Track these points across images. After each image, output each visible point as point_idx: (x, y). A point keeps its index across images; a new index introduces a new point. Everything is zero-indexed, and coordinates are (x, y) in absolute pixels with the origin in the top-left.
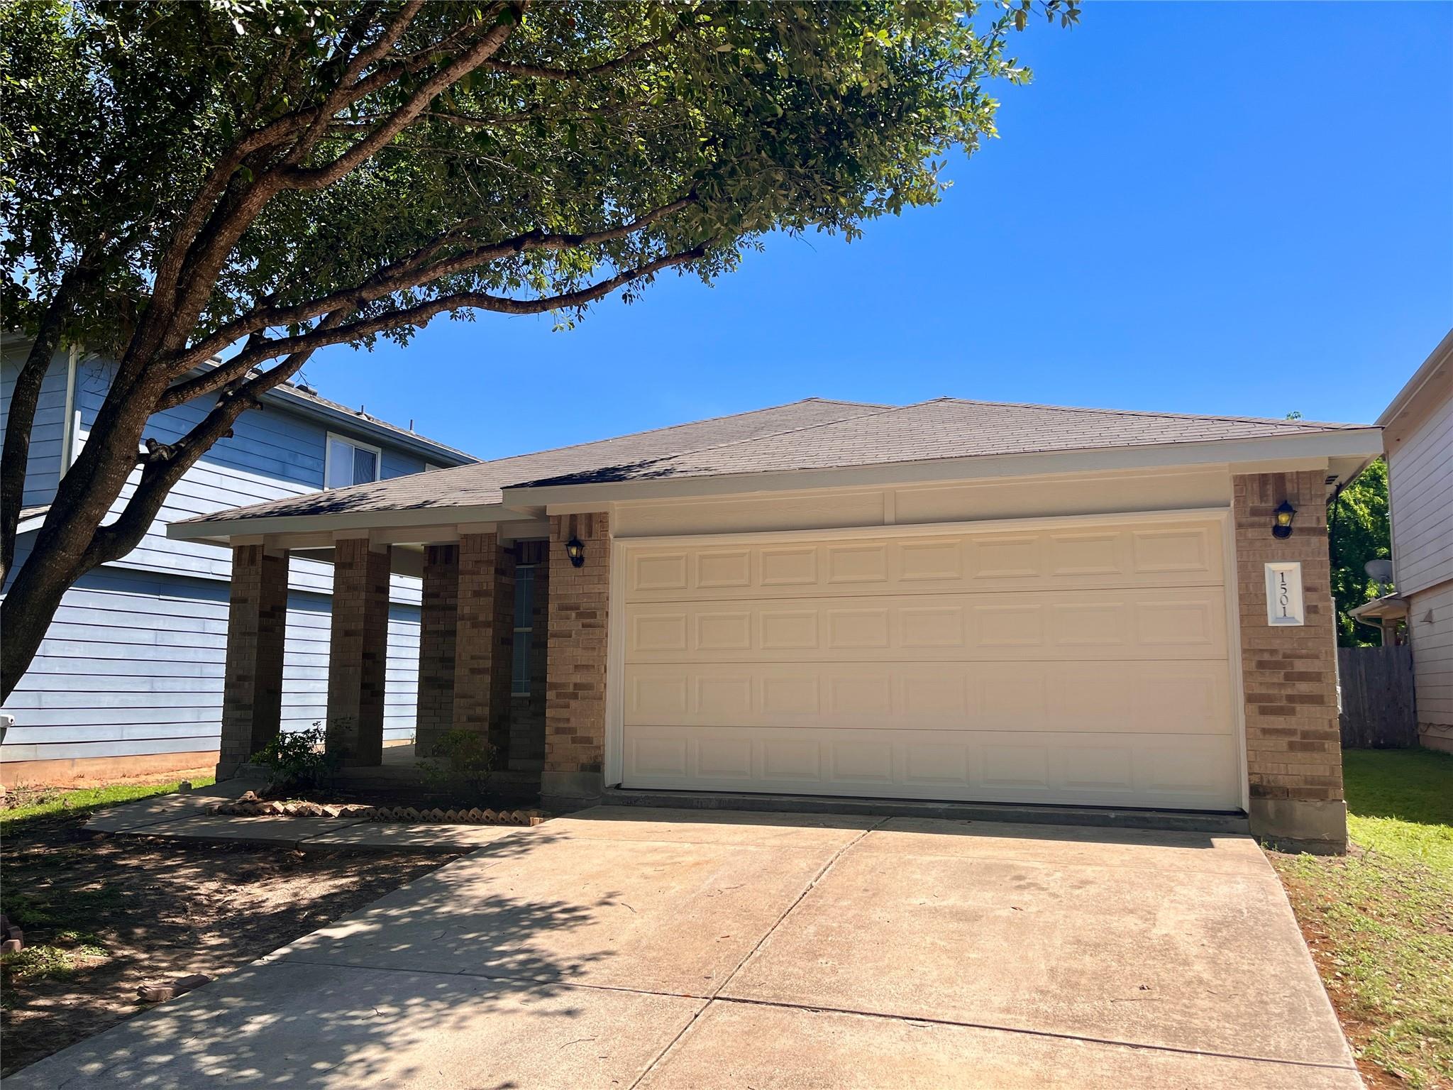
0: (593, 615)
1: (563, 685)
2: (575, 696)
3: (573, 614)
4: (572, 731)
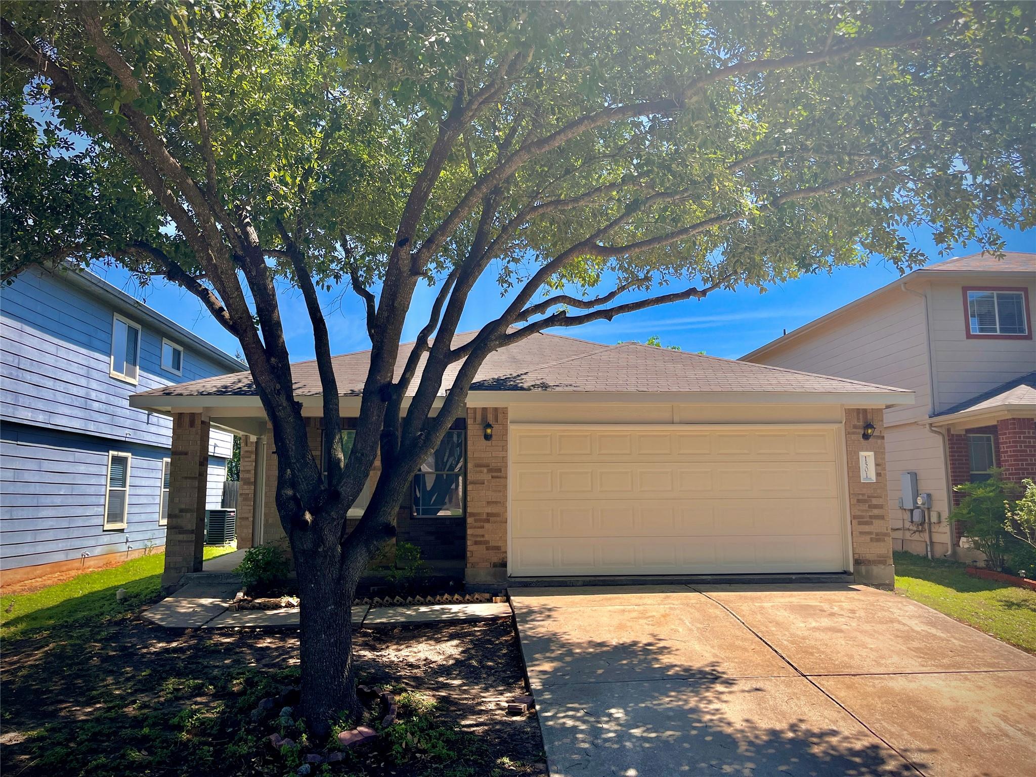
0: (500, 470)
1: (479, 514)
2: (488, 521)
3: (485, 470)
4: (487, 542)
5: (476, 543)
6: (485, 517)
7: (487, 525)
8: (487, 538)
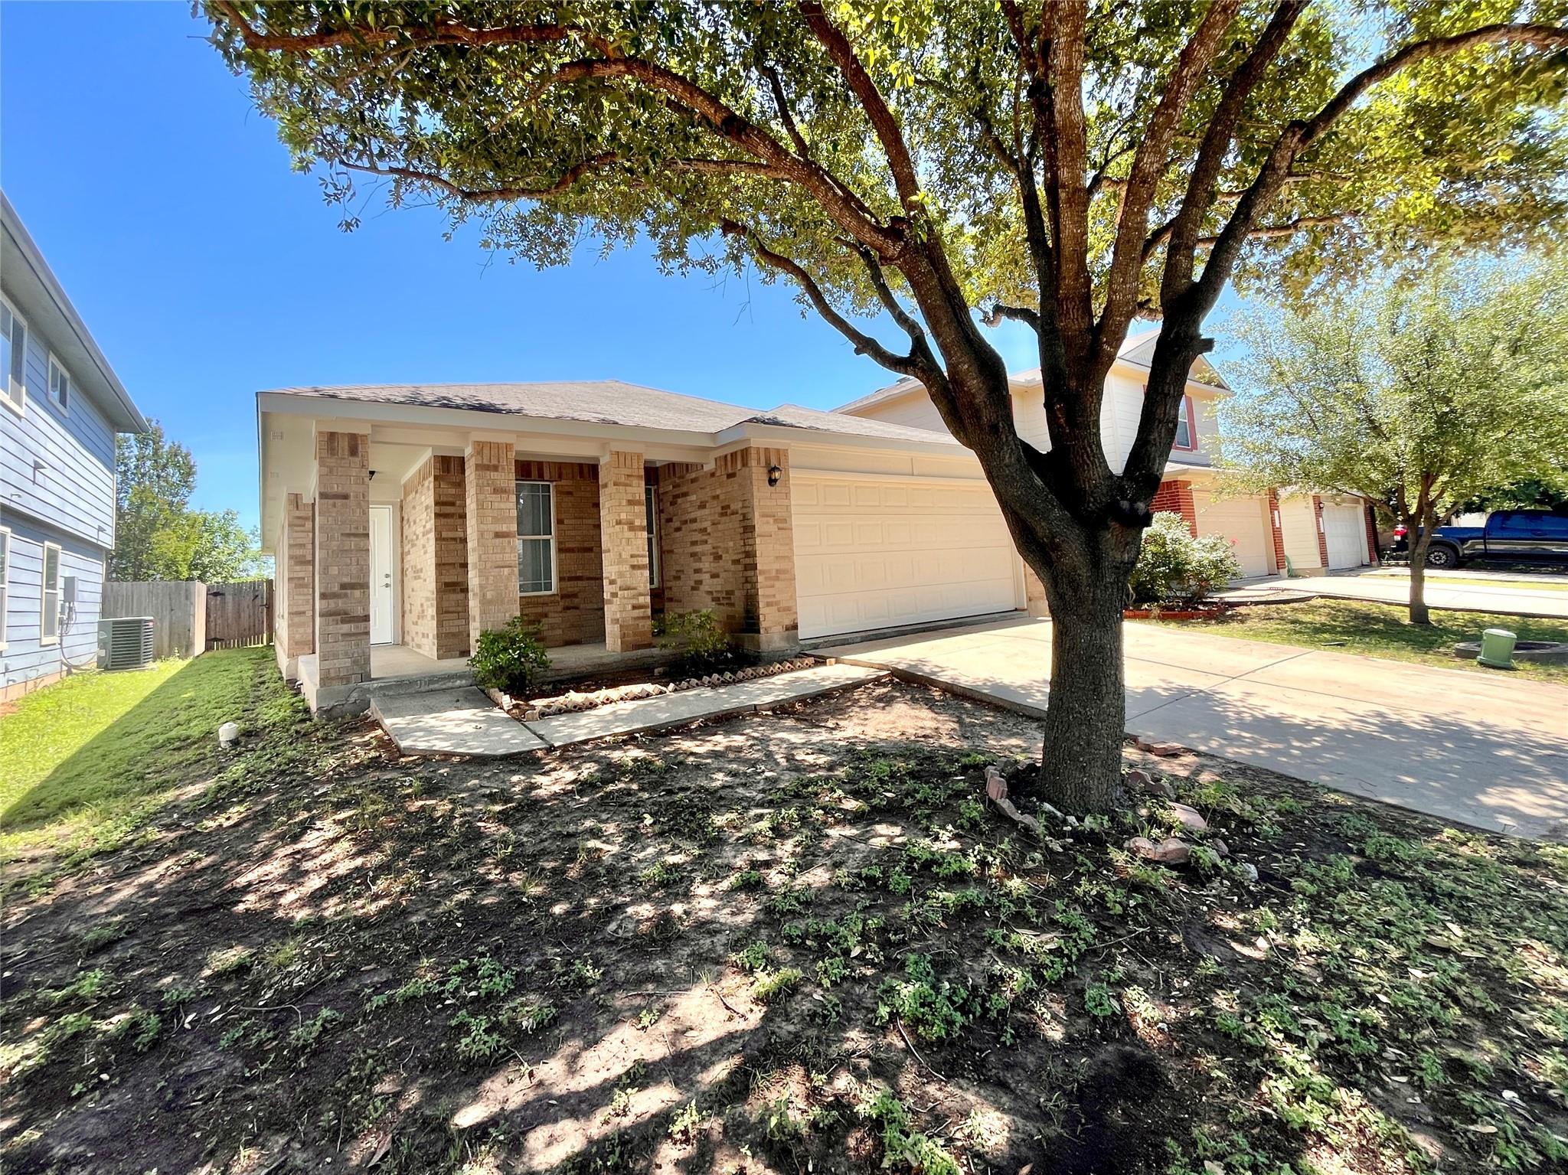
0: (785, 521)
1: (769, 571)
2: (777, 578)
3: (771, 520)
4: (777, 603)
5: (768, 604)
6: (774, 574)
7: (778, 584)
8: (778, 597)
